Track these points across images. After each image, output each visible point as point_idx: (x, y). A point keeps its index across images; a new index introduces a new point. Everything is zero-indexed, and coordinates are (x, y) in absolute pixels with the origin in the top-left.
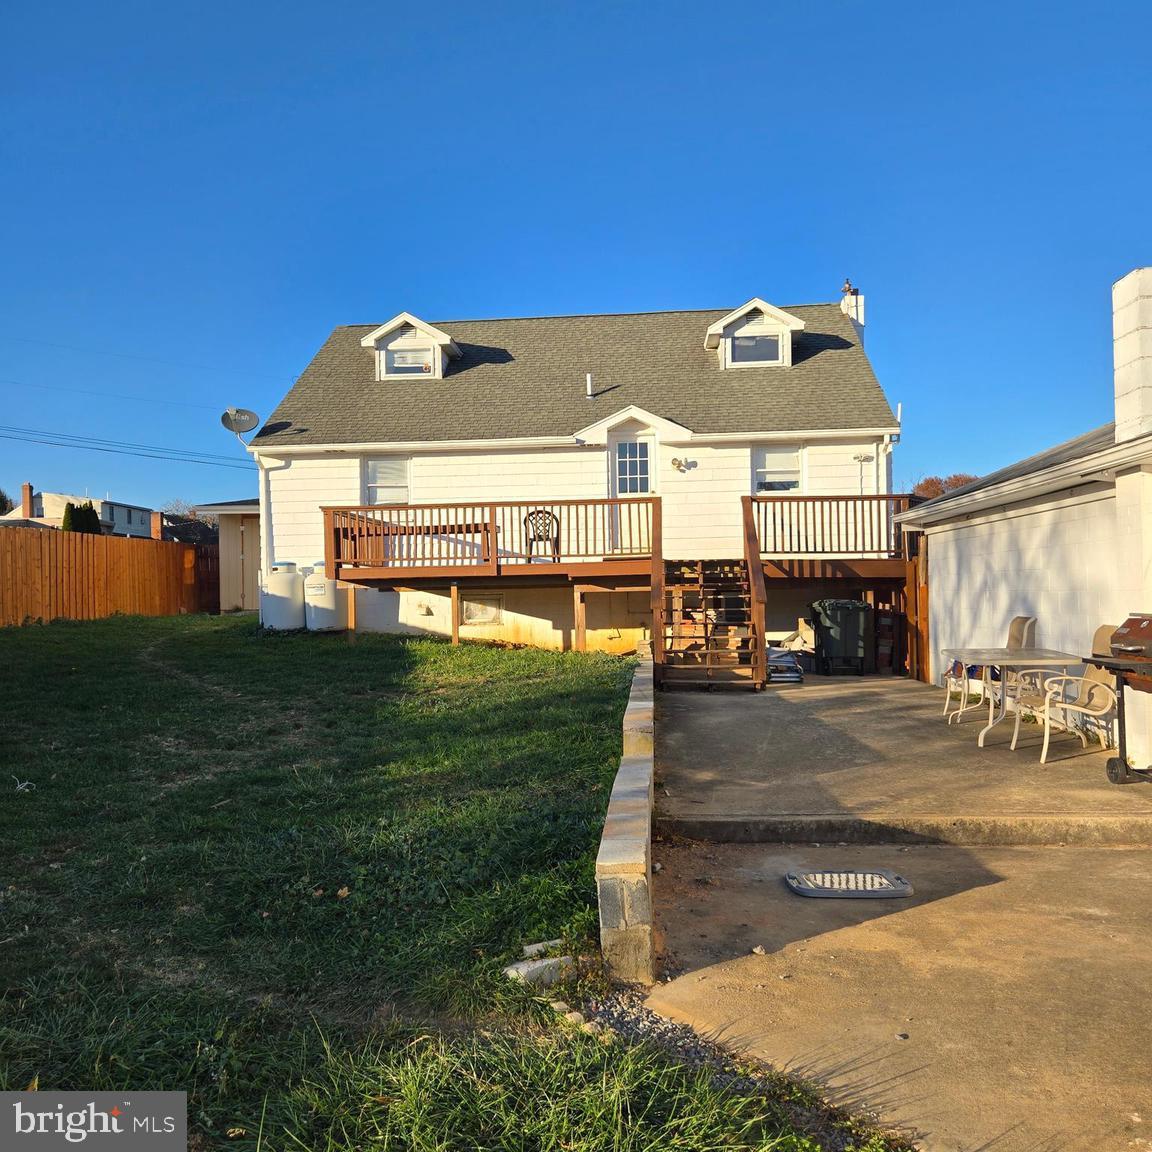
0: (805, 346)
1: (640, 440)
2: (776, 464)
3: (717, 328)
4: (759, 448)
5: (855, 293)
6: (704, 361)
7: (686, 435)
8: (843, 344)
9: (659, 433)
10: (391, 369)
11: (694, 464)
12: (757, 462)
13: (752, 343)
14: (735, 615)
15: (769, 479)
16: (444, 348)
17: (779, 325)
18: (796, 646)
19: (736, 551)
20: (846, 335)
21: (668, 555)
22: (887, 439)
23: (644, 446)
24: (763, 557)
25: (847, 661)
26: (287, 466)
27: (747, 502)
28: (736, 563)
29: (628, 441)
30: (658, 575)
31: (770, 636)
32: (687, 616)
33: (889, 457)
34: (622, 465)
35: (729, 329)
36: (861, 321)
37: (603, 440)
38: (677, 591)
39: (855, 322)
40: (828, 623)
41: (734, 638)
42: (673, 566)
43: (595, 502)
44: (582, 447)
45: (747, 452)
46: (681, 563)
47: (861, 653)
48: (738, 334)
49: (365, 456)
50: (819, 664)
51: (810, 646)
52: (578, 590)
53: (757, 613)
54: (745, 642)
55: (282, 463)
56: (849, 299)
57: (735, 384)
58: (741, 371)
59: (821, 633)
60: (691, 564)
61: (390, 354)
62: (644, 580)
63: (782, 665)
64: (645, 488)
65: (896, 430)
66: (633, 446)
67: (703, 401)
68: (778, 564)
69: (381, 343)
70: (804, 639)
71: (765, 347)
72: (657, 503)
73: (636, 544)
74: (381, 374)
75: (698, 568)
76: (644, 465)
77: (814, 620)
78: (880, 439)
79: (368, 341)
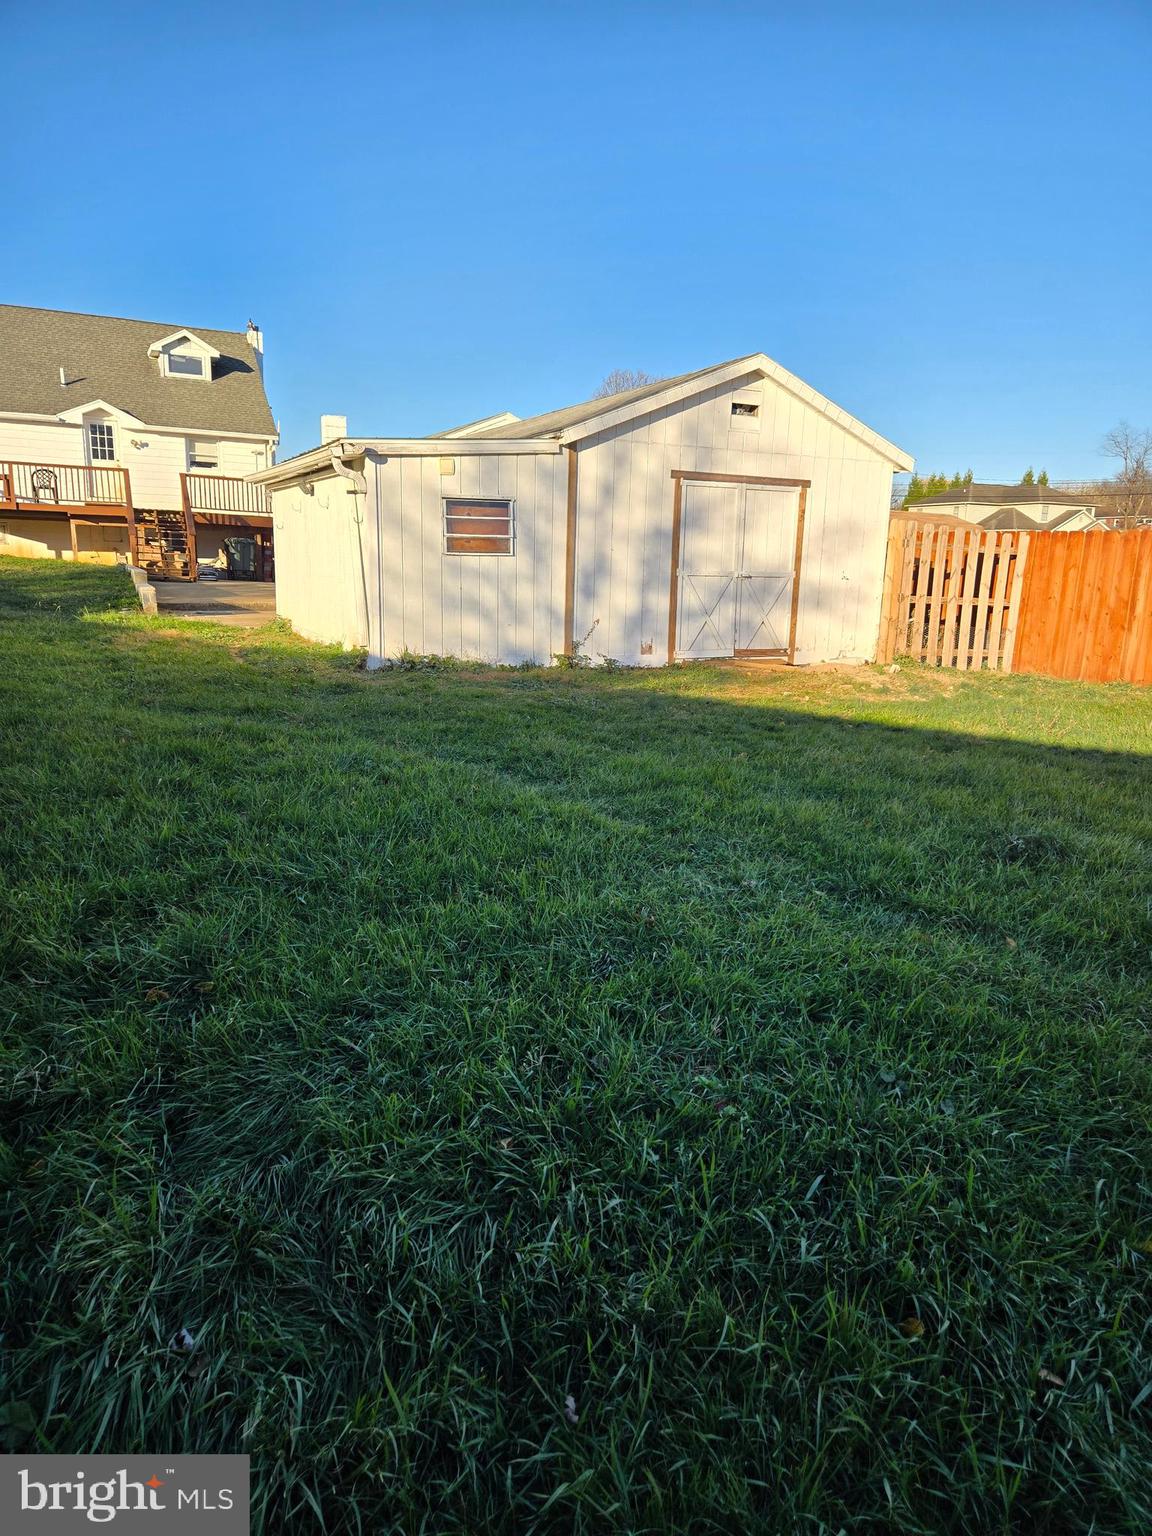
0: (221, 367)
1: (106, 424)
2: (202, 450)
3: (157, 346)
4: (191, 440)
5: (256, 329)
6: (150, 368)
7: (140, 425)
8: (247, 369)
9: (120, 422)
11: (147, 445)
12: (190, 447)
13: (184, 361)
14: (178, 545)
15: (198, 459)
17: (204, 352)
18: (218, 565)
19: (179, 506)
20: (250, 362)
21: (136, 505)
22: (271, 443)
23: (109, 429)
24: (193, 510)
25: (245, 572)
27: (183, 477)
28: (178, 513)
29: (97, 423)
30: (130, 516)
31: (200, 560)
32: (147, 542)
33: (273, 453)
34: (94, 439)
35: (166, 349)
36: (261, 351)
37: (79, 421)
38: (141, 528)
39: (256, 351)
40: (233, 551)
41: (179, 560)
42: (138, 512)
43: (77, 467)
44: (63, 424)
45: (183, 440)
46: (144, 511)
47: (252, 569)
48: (172, 352)
50: (230, 574)
51: (225, 566)
52: (73, 522)
53: (190, 541)
54: (186, 564)
56: (251, 334)
57: (172, 389)
58: (176, 380)
59: (230, 556)
60: (150, 512)
62: (123, 519)
63: (206, 571)
64: (111, 457)
65: (276, 438)
66: (101, 427)
67: (150, 400)
68: (203, 515)
70: (221, 562)
71: (193, 365)
72: (126, 472)
73: (106, 495)
75: (154, 514)
76: (111, 444)
77: (226, 549)
78: (267, 442)
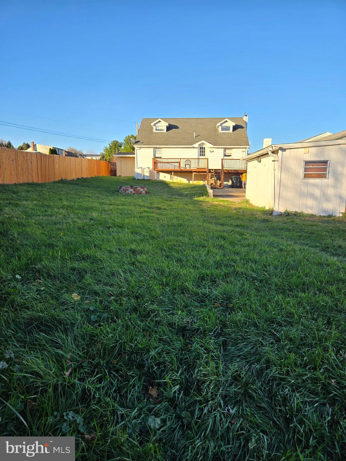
0: (235, 128)
1: (204, 147)
2: (228, 152)
3: (219, 124)
4: (225, 149)
5: (246, 116)
6: (216, 130)
7: (212, 146)
8: (242, 127)
9: (208, 146)
10: (156, 130)
11: (213, 151)
12: (225, 151)
13: (225, 127)
14: (219, 179)
15: (226, 154)
16: (167, 126)
17: (231, 124)
18: (229, 184)
19: (220, 168)
20: (244, 125)
21: (210, 168)
22: (247, 148)
23: (205, 148)
24: (224, 169)
25: (236, 186)
26: (140, 149)
27: (222, 159)
28: (220, 170)
29: (202, 147)
30: (207, 171)
31: (224, 183)
32: (211, 178)
33: (248, 151)
34: (201, 151)
35: (221, 125)
36: (247, 122)
37: (197, 146)
38: (210, 174)
39: (245, 122)
40: (233, 180)
41: (219, 183)
42: (210, 170)
43: (196, 159)
44: (193, 148)
45: (223, 149)
46: (211, 169)
47: (238, 185)
48: (222, 125)
49: (154, 148)
50: (232, 186)
51: (231, 184)
52: (194, 173)
53: (222, 177)
54: (220, 184)
55: (139, 149)
56: (245, 117)
57: (222, 136)
58: (223, 133)
59: (232, 181)
60: (213, 170)
61: (156, 127)
62: (205, 172)
63: (226, 186)
64: (204, 155)
65: (249, 147)
66: (203, 148)
67: (215, 139)
68: (226, 170)
69: (155, 125)
70: (230, 183)
71: (228, 128)
72: (208, 159)
73: (202, 166)
74: (154, 131)
75: (214, 170)
76: (204, 151)
77: (232, 179)
78: (246, 148)
79: (152, 124)
